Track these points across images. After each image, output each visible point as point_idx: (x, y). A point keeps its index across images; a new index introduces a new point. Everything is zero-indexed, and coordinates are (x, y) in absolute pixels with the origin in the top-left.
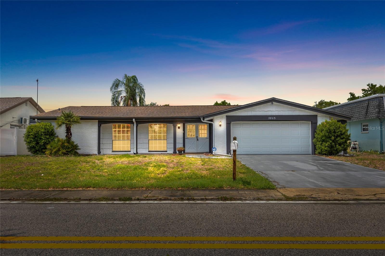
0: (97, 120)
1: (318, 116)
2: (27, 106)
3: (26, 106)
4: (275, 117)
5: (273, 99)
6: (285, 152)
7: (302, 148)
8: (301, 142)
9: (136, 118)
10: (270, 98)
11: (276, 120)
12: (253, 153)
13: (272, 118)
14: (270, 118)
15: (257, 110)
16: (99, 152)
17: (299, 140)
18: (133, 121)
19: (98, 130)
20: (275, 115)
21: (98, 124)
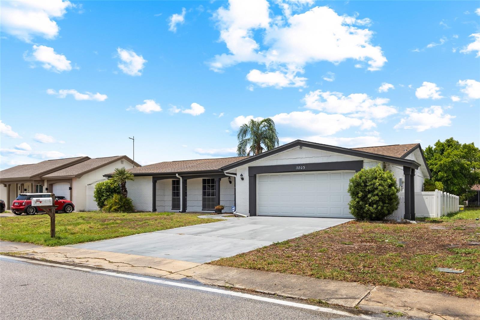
0: (152, 177)
1: (364, 162)
2: (123, 164)
3: (121, 164)
4: (304, 167)
5: (298, 141)
6: (321, 214)
7: (345, 209)
8: (344, 201)
9: (179, 173)
10: (294, 141)
11: (306, 170)
12: (281, 214)
13: (300, 167)
14: (298, 168)
15: (284, 158)
16: (154, 210)
17: (341, 197)
18: (176, 176)
19: (153, 187)
20: (305, 163)
21: (152, 180)
